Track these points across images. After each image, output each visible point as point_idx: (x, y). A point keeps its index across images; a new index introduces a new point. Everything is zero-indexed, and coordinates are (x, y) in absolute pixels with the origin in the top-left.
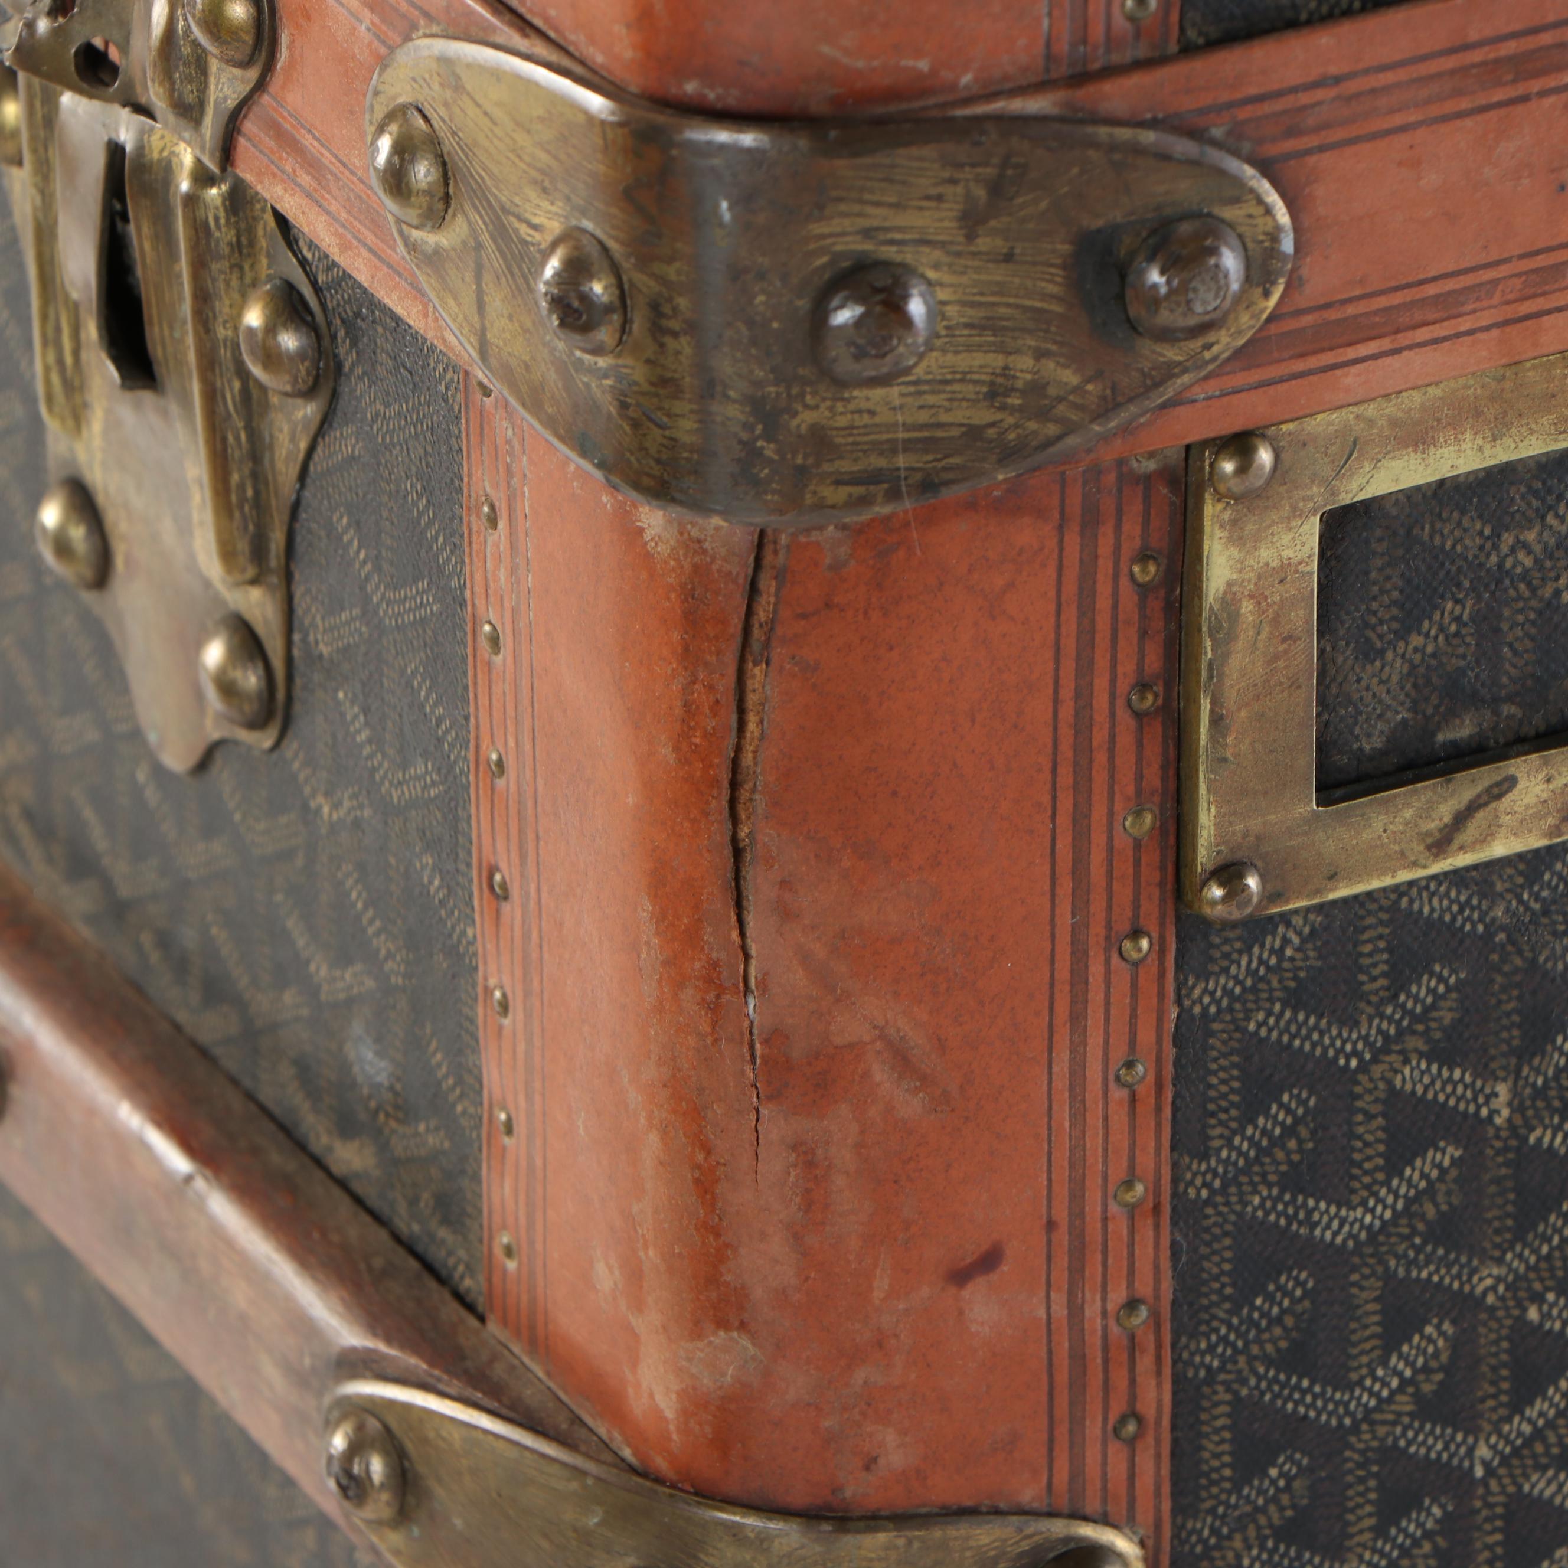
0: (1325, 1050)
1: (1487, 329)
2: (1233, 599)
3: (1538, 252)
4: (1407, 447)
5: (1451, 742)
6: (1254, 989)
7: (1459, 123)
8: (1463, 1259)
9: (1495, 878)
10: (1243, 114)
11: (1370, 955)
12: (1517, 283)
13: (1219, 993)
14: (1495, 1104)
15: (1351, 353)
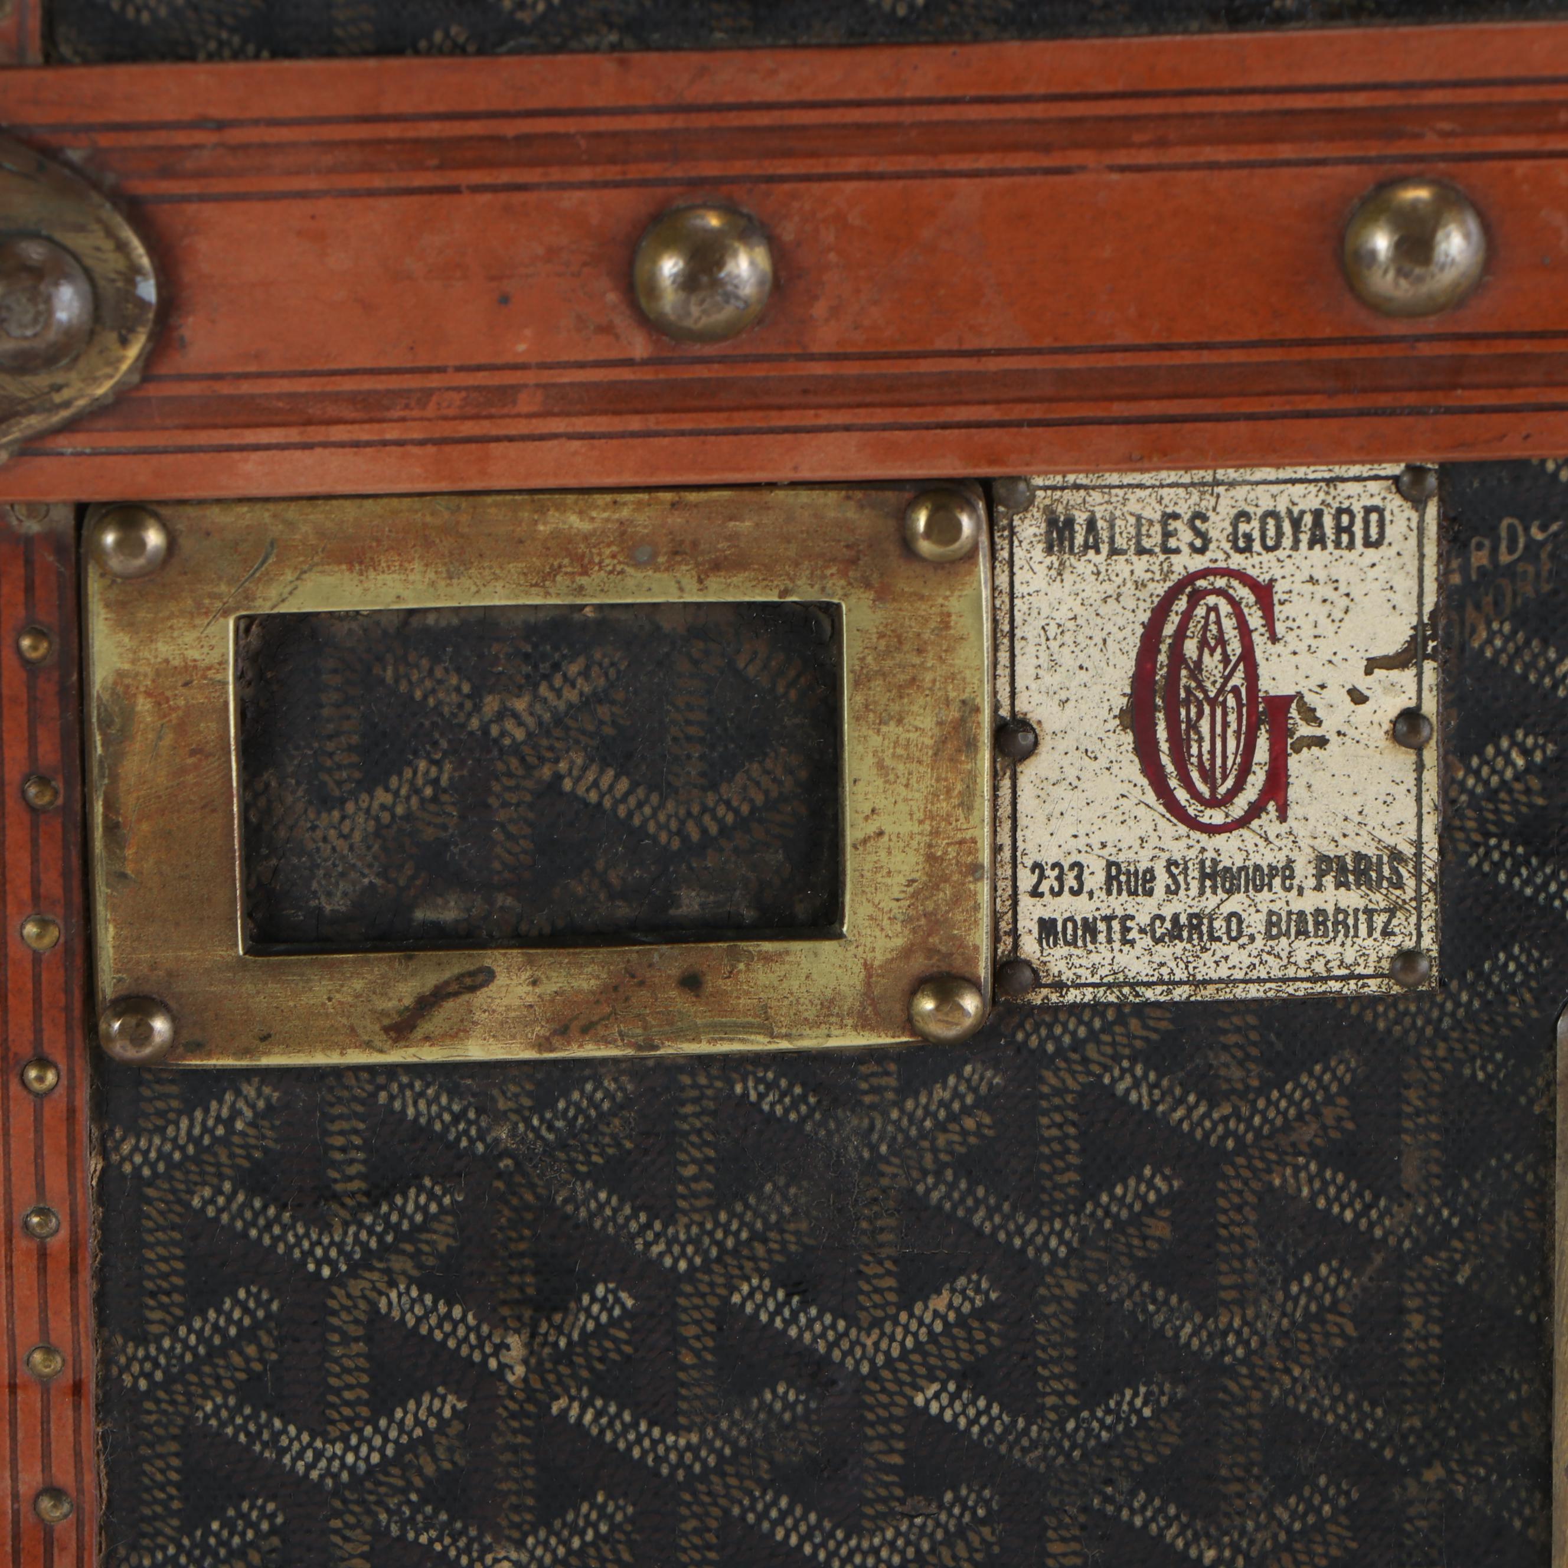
0: (290, 1248)
1: (422, 443)
2: (126, 693)
3: (479, 368)
4: (340, 563)
5: (432, 922)
6: (196, 1160)
7: (370, 201)
8: (473, 1532)
9: (495, 1092)
10: (105, 140)
11: (343, 1150)
12: (457, 398)
13: (153, 1155)
14: (506, 1357)
15: (250, 437)
